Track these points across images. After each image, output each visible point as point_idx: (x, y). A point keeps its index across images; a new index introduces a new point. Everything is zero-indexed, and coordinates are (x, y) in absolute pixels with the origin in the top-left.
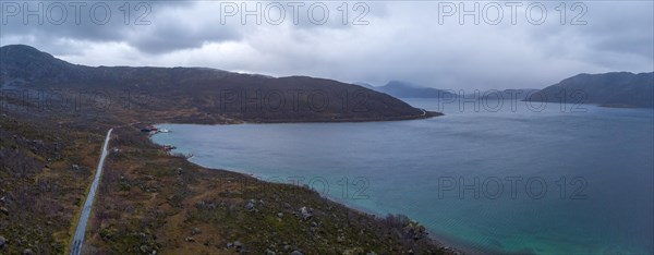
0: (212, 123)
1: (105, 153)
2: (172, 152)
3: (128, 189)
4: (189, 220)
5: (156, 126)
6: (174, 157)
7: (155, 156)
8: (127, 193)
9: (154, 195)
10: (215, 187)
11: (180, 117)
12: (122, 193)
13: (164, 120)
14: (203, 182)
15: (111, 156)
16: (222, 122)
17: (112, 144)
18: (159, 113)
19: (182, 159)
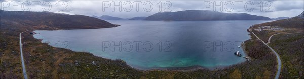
0: (52, 30)
1: (21, 45)
2: (42, 42)
3: (35, 61)
4: (59, 73)
5: (34, 32)
6: (43, 44)
7: (37, 44)
8: (34, 63)
9: (44, 62)
10: (61, 56)
11: (41, 28)
12: (33, 63)
13: (36, 29)
14: (57, 54)
15: (24, 46)
16: (55, 30)
17: (23, 40)
18: (34, 27)
19: (46, 44)
